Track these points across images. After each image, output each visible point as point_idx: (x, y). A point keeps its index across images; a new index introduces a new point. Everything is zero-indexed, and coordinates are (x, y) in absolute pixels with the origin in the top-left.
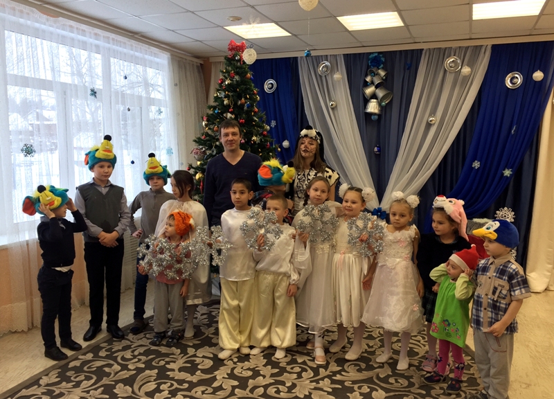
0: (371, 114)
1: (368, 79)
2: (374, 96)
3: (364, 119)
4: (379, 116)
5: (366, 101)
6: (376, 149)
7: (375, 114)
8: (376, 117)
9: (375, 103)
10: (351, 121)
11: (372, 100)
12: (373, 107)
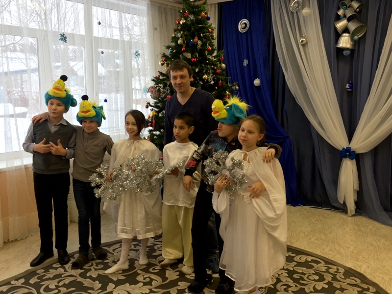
0: (343, 49)
1: (341, 12)
2: (346, 30)
3: (336, 56)
4: (352, 51)
5: (338, 36)
6: (348, 86)
7: (347, 49)
8: (348, 52)
9: (347, 38)
10: (322, 57)
11: (344, 34)
12: (345, 42)
